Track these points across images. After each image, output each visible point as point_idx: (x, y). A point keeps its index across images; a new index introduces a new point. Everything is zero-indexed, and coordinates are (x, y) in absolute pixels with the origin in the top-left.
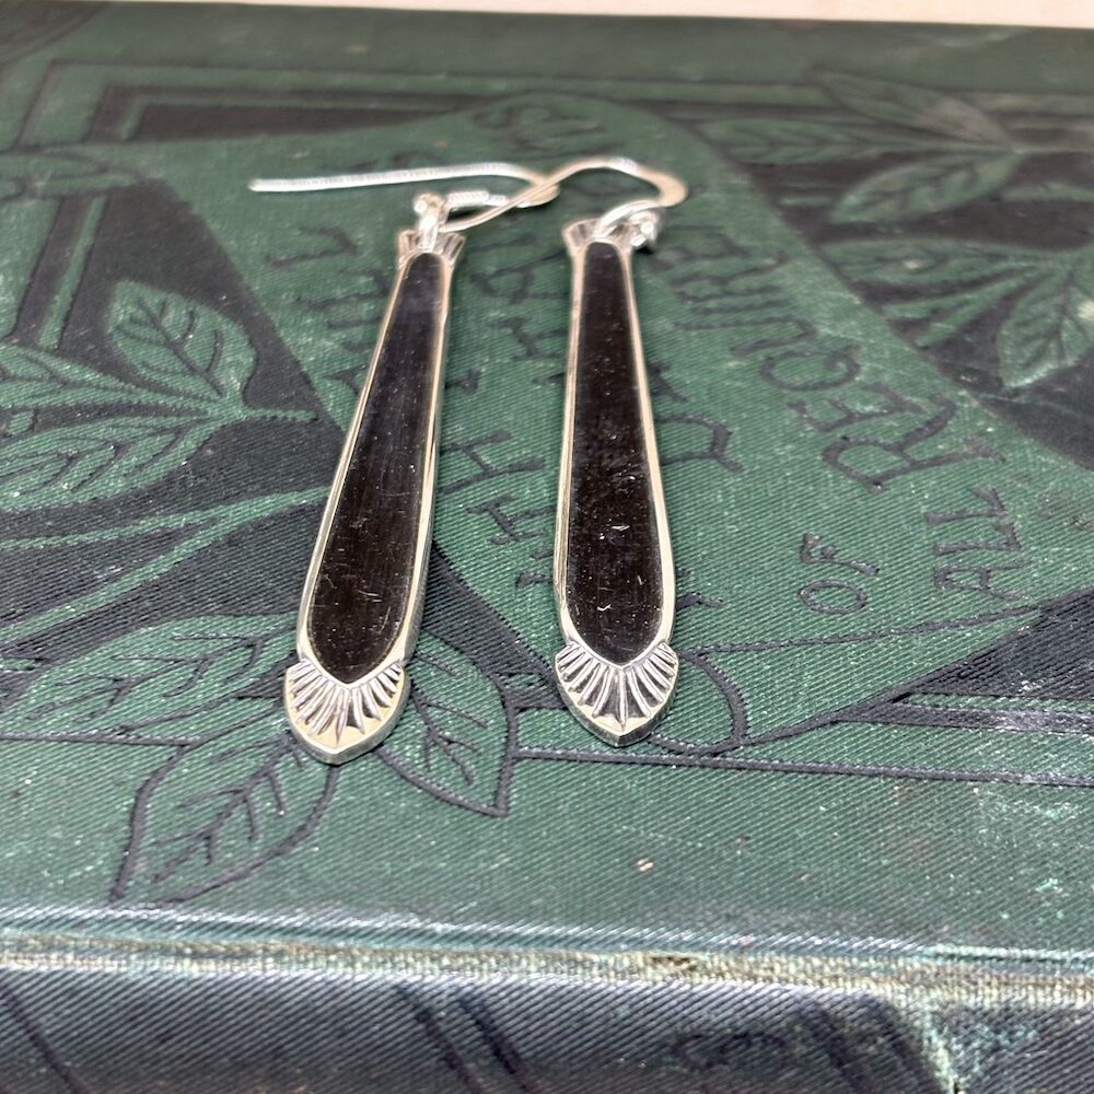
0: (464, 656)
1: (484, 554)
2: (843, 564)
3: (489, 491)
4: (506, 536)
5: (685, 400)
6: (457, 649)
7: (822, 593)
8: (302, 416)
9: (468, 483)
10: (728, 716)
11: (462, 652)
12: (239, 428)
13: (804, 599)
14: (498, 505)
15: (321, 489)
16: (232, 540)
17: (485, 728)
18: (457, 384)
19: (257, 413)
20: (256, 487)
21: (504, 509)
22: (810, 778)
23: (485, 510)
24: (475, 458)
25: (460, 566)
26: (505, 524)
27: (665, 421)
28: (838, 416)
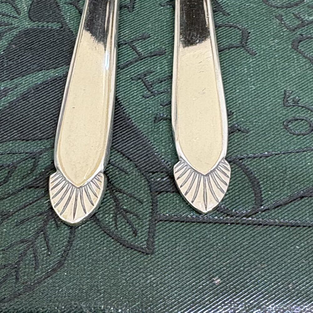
0: (131, 162)
1: (139, 104)
2: (303, 107)
3: (141, 68)
4: (149, 93)
5: (229, 14)
6: (128, 159)
7: (294, 124)
8: (55, 26)
9: (131, 63)
10: (253, 195)
11: (131, 160)
12: (27, 32)
13: (286, 127)
14: (145, 75)
15: (65, 67)
16: (24, 97)
17: (142, 204)
18: (125, 6)
19: (34, 25)
20: (35, 66)
21: (148, 78)
22: (291, 230)
23: (140, 79)
24: (134, 49)
25: (128, 111)
26: (148, 87)
27: (220, 27)
28: (297, 22)
